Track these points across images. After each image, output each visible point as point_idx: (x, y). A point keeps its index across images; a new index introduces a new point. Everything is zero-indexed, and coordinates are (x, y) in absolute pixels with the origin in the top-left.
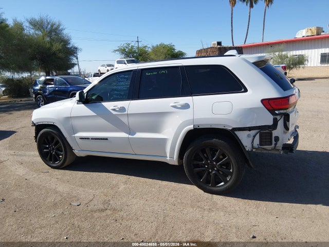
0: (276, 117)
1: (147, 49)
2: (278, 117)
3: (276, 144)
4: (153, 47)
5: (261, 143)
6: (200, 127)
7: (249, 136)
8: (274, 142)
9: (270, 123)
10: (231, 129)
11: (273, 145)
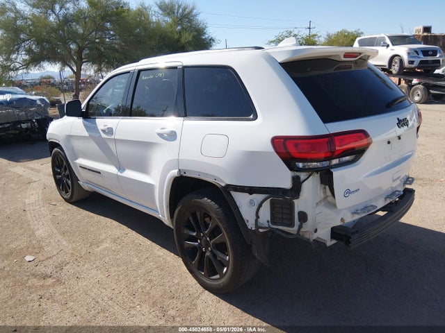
0: (298, 174)
1: (316, 39)
2: (303, 176)
3: (300, 227)
4: (328, 35)
5: (274, 219)
6: (187, 175)
7: (251, 202)
8: (297, 222)
9: (287, 184)
10: (223, 185)
11: (296, 228)
